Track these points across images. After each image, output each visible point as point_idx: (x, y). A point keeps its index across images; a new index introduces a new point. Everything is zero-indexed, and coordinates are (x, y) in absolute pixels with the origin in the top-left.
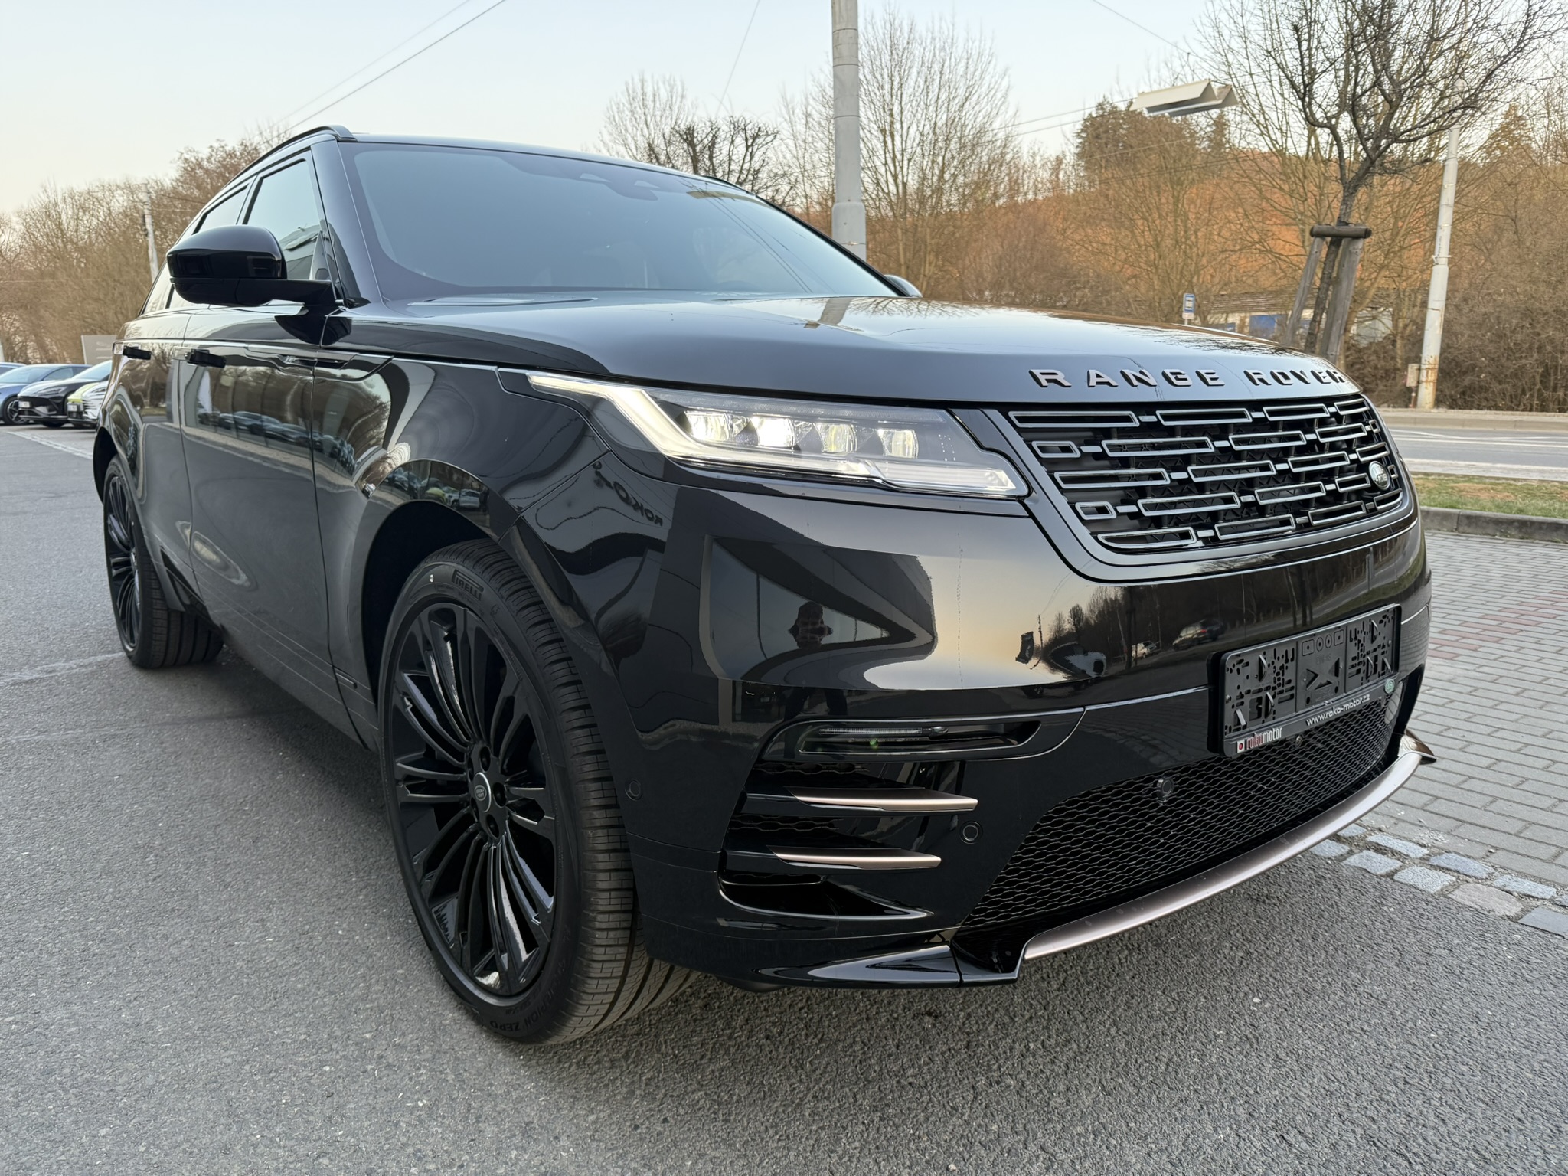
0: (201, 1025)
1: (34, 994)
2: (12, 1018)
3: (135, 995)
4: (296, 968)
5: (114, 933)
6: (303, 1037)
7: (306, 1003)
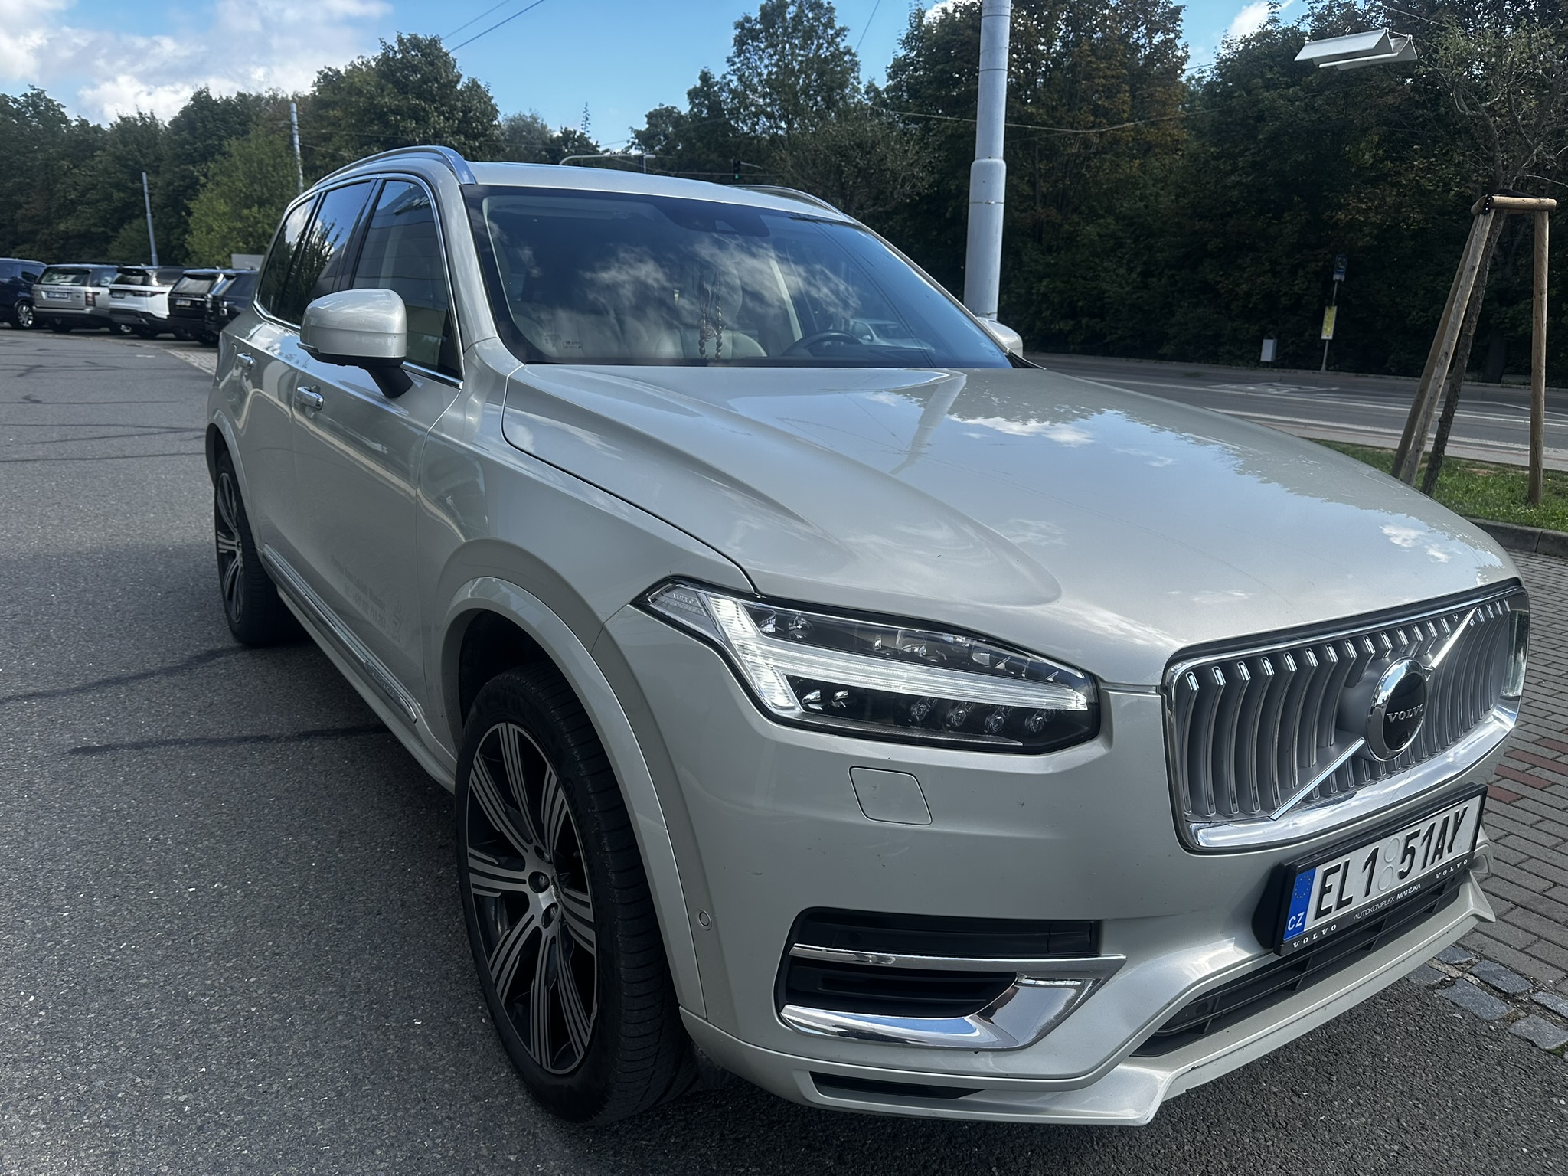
0: (358, 1126)
1: (204, 1069)
2: (184, 1097)
3: (296, 1079)
4: (444, 1062)
5: (274, 998)
6: (451, 1153)
7: (454, 1109)
